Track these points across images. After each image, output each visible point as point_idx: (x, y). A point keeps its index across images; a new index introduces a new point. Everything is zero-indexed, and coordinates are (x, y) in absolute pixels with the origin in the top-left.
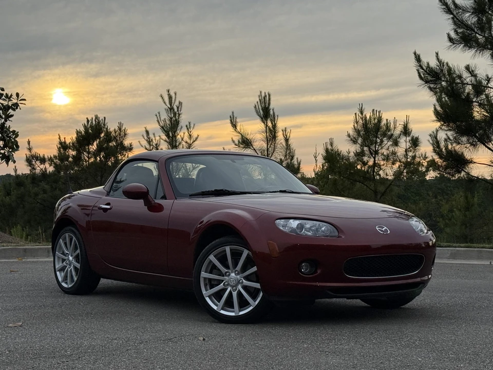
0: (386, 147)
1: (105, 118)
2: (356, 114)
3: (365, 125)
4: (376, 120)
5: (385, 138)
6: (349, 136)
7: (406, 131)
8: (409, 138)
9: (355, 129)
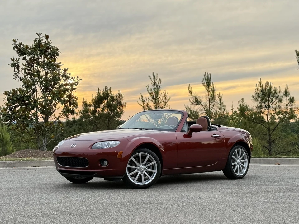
0: (275, 103)
1: (111, 88)
2: (257, 84)
3: (262, 91)
4: (269, 88)
5: (274, 98)
6: (253, 97)
7: (286, 94)
8: (288, 98)
9: (256, 93)
